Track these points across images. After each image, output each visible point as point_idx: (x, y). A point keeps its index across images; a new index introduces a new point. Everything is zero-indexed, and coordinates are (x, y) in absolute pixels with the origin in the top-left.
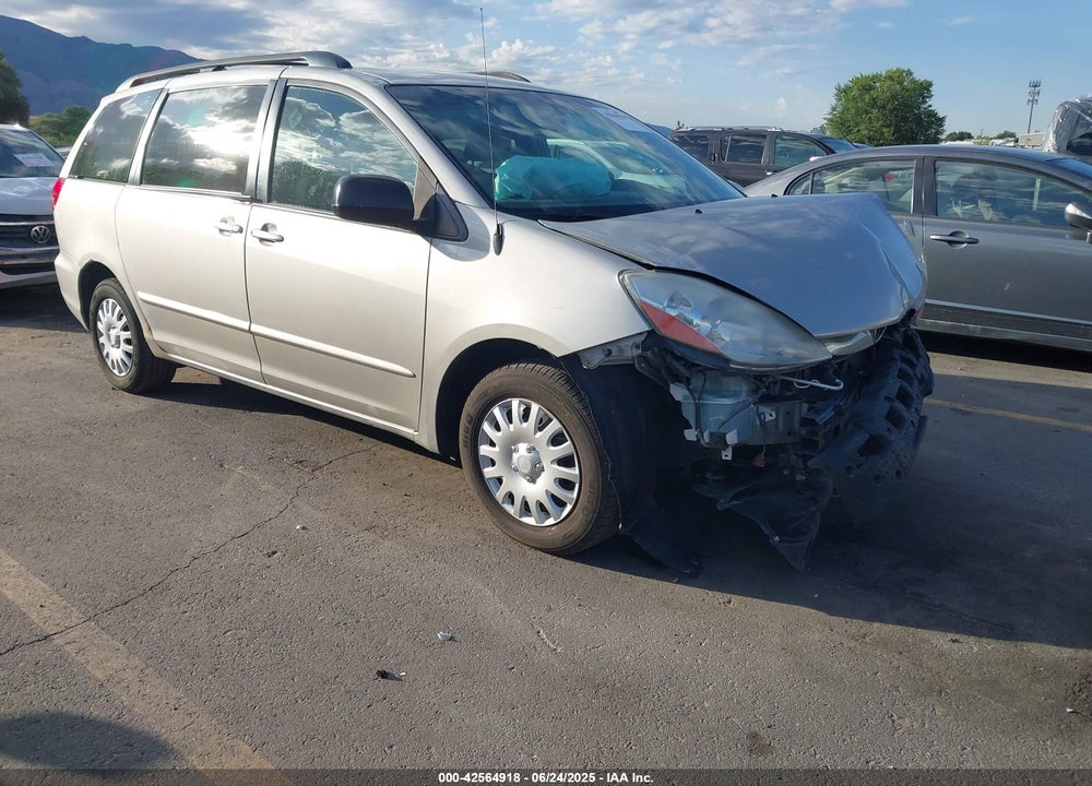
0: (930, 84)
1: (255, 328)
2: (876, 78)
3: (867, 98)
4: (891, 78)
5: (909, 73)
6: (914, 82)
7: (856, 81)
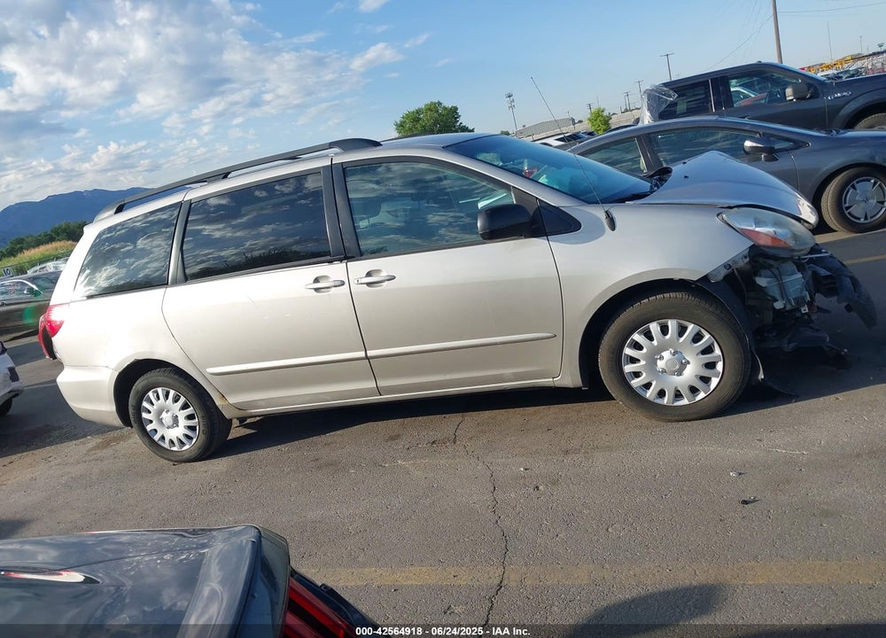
0: (456, 109)
1: (370, 353)
2: (418, 112)
3: (418, 126)
4: (430, 109)
5: (440, 103)
6: (445, 108)
7: (407, 116)
